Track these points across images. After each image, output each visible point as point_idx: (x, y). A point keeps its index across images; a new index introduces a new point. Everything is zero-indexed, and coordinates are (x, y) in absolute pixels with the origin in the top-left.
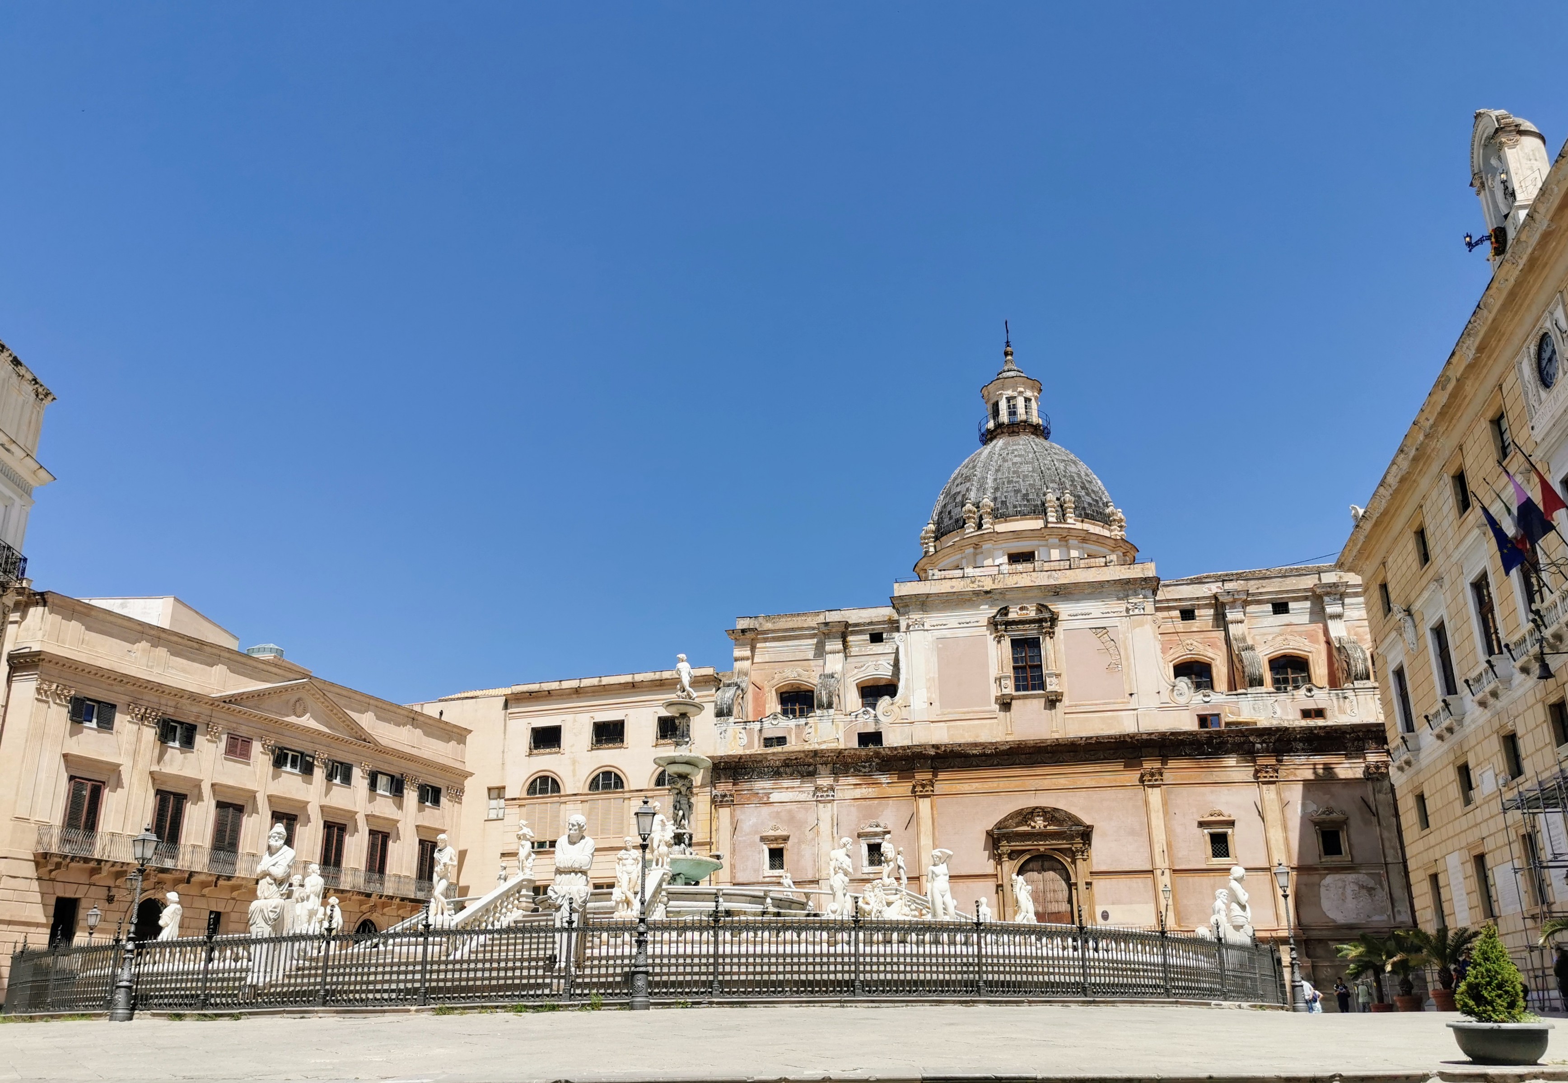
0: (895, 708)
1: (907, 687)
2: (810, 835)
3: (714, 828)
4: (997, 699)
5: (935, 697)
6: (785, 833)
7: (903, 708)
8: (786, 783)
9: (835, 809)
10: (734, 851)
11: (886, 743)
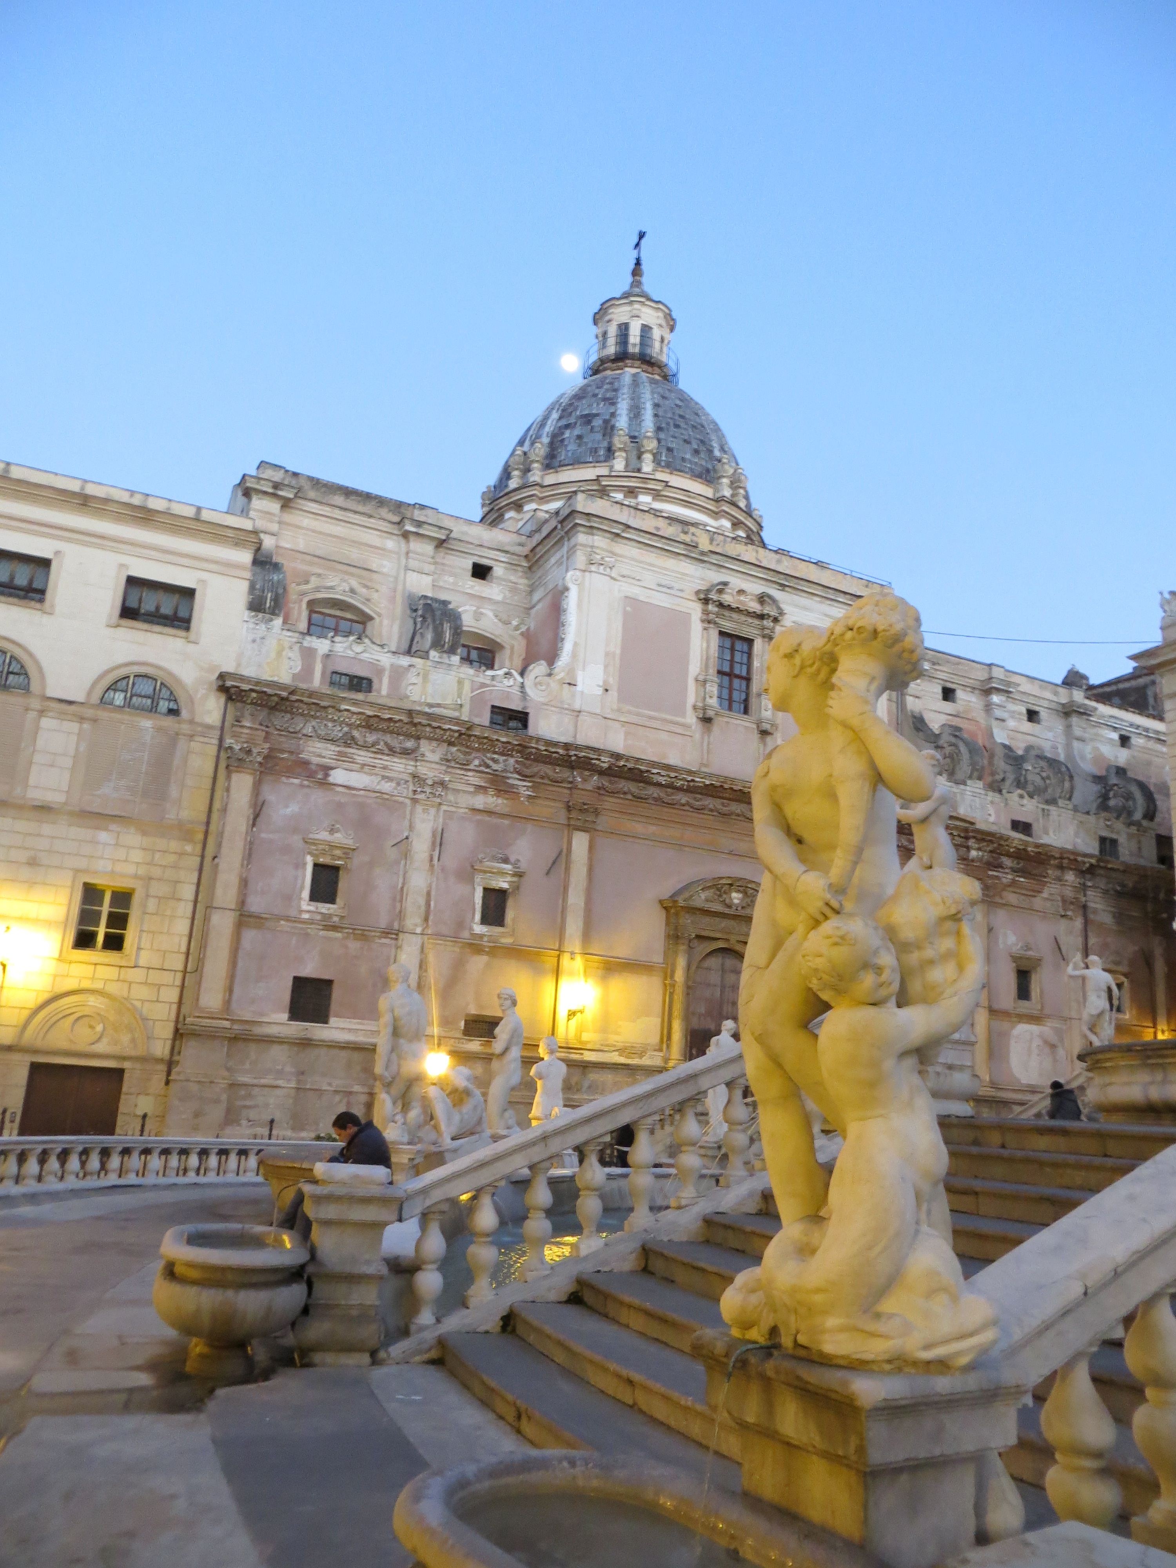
0: (553, 684)
1: (574, 655)
2: (392, 854)
3: (217, 805)
4: (695, 708)
5: (613, 681)
6: (349, 842)
7: (566, 686)
8: (362, 756)
9: (441, 820)
10: (250, 855)
11: (532, 730)
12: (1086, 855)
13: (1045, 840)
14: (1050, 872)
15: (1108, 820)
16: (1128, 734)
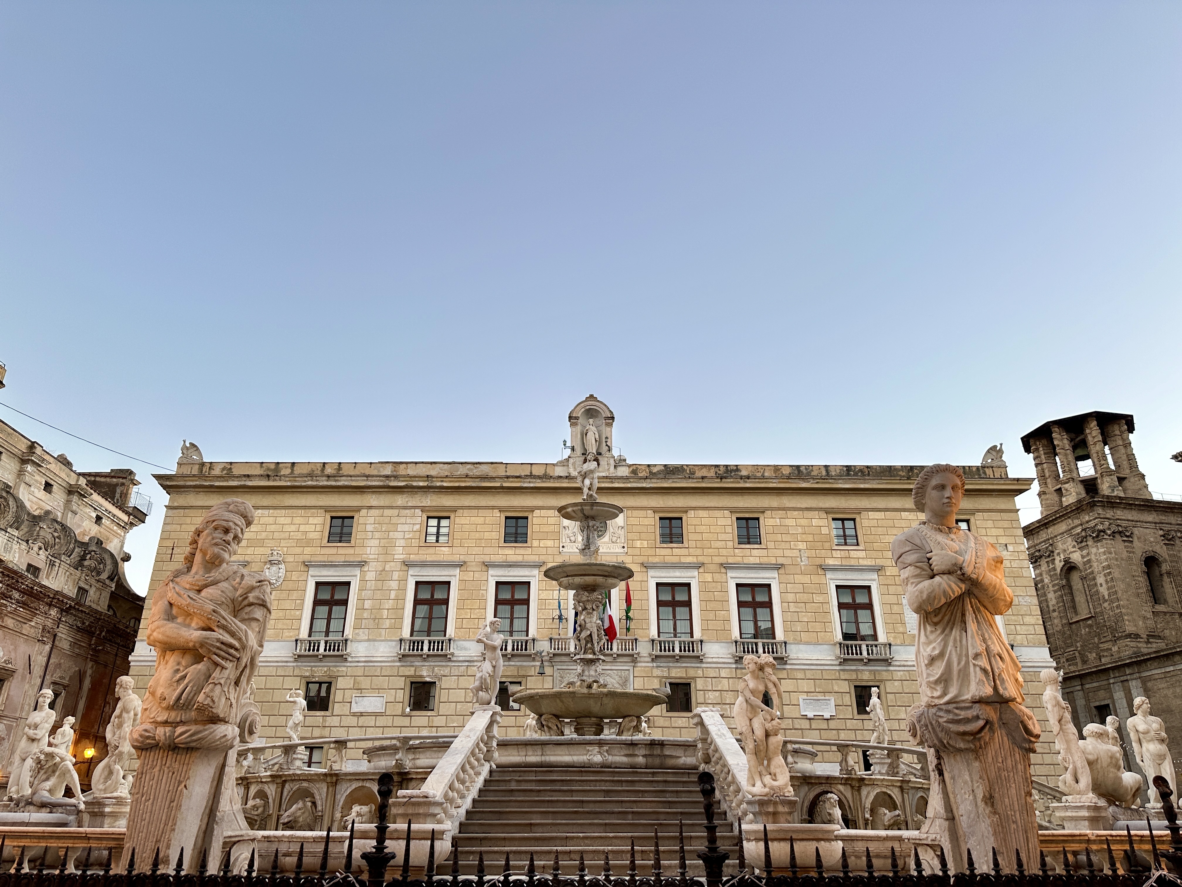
12: (69, 598)
13: (45, 582)
14: (42, 607)
15: (88, 576)
16: (102, 516)
